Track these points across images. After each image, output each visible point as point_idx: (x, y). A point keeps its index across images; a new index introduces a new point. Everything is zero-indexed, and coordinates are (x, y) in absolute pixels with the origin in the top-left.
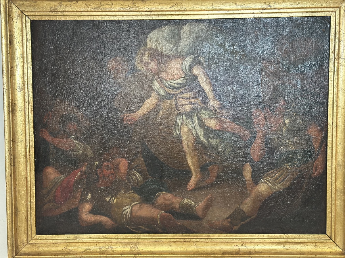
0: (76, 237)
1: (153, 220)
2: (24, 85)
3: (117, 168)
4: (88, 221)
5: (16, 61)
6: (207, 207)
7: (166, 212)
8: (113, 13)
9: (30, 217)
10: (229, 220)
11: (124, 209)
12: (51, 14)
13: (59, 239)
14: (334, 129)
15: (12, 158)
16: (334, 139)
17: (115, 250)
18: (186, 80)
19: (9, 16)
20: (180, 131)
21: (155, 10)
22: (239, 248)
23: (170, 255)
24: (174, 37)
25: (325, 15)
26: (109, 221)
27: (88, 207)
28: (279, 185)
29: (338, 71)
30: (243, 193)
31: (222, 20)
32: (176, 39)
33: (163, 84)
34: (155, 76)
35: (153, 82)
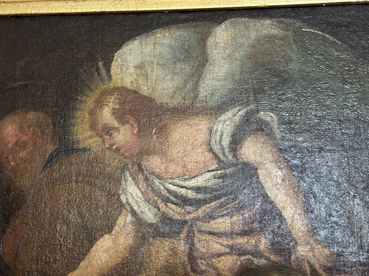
18: (222, 177)
24: (188, 58)
32: (194, 62)
33: (153, 190)
34: (130, 167)
35: (123, 182)
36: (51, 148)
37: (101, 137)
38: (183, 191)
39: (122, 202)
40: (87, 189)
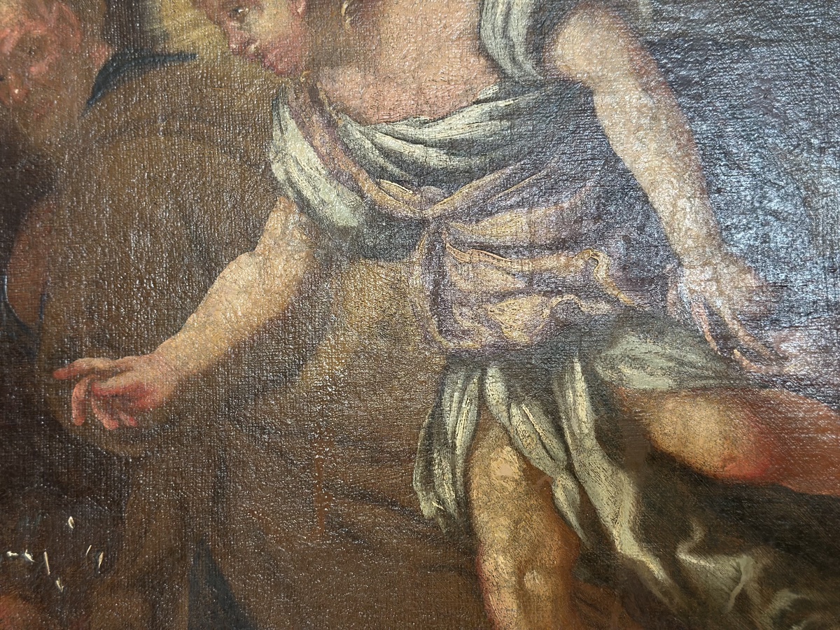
33: (347, 150)
34: (291, 96)
35: (276, 133)
36: (102, 54)
37: (220, 23)
39: (275, 179)
40: (194, 150)
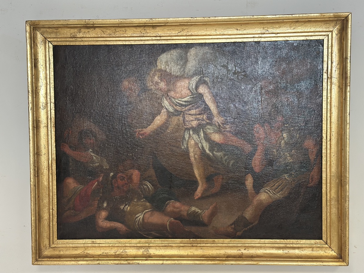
0: (93, 242)
1: (163, 226)
2: (47, 104)
3: (130, 178)
4: (104, 227)
5: (40, 82)
6: (213, 215)
7: (175, 219)
8: (127, 38)
9: (52, 223)
10: (233, 226)
11: (136, 216)
12: (71, 39)
13: (78, 244)
14: (328, 143)
15: (36, 169)
16: (328, 151)
17: (128, 253)
18: (193, 98)
19: (34, 42)
20: (188, 145)
21: (164, 35)
22: (242, 253)
23: (179, 258)
24: (182, 59)
25: (318, 39)
26: (123, 227)
27: (104, 214)
28: (278, 195)
29: (331, 89)
30: (245, 201)
31: (225, 44)
32: (184, 61)
33: (172, 102)
34: (165, 95)
35: (163, 100)
38: (181, 102)
